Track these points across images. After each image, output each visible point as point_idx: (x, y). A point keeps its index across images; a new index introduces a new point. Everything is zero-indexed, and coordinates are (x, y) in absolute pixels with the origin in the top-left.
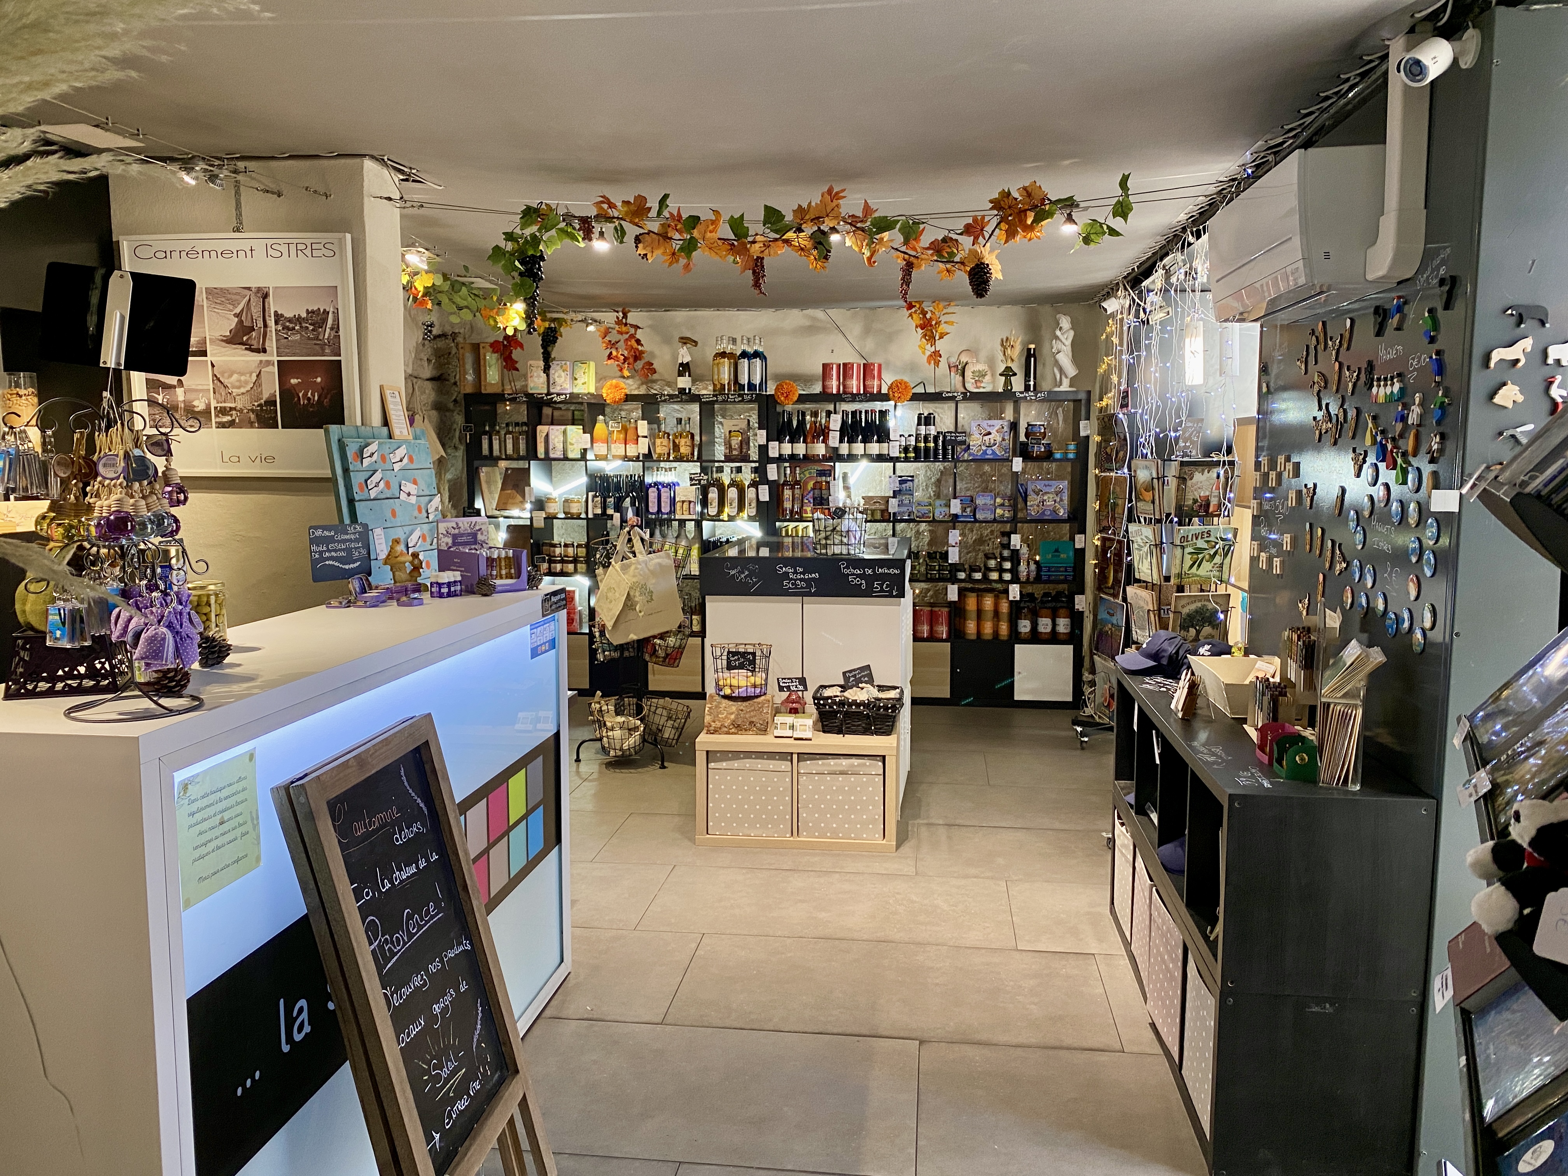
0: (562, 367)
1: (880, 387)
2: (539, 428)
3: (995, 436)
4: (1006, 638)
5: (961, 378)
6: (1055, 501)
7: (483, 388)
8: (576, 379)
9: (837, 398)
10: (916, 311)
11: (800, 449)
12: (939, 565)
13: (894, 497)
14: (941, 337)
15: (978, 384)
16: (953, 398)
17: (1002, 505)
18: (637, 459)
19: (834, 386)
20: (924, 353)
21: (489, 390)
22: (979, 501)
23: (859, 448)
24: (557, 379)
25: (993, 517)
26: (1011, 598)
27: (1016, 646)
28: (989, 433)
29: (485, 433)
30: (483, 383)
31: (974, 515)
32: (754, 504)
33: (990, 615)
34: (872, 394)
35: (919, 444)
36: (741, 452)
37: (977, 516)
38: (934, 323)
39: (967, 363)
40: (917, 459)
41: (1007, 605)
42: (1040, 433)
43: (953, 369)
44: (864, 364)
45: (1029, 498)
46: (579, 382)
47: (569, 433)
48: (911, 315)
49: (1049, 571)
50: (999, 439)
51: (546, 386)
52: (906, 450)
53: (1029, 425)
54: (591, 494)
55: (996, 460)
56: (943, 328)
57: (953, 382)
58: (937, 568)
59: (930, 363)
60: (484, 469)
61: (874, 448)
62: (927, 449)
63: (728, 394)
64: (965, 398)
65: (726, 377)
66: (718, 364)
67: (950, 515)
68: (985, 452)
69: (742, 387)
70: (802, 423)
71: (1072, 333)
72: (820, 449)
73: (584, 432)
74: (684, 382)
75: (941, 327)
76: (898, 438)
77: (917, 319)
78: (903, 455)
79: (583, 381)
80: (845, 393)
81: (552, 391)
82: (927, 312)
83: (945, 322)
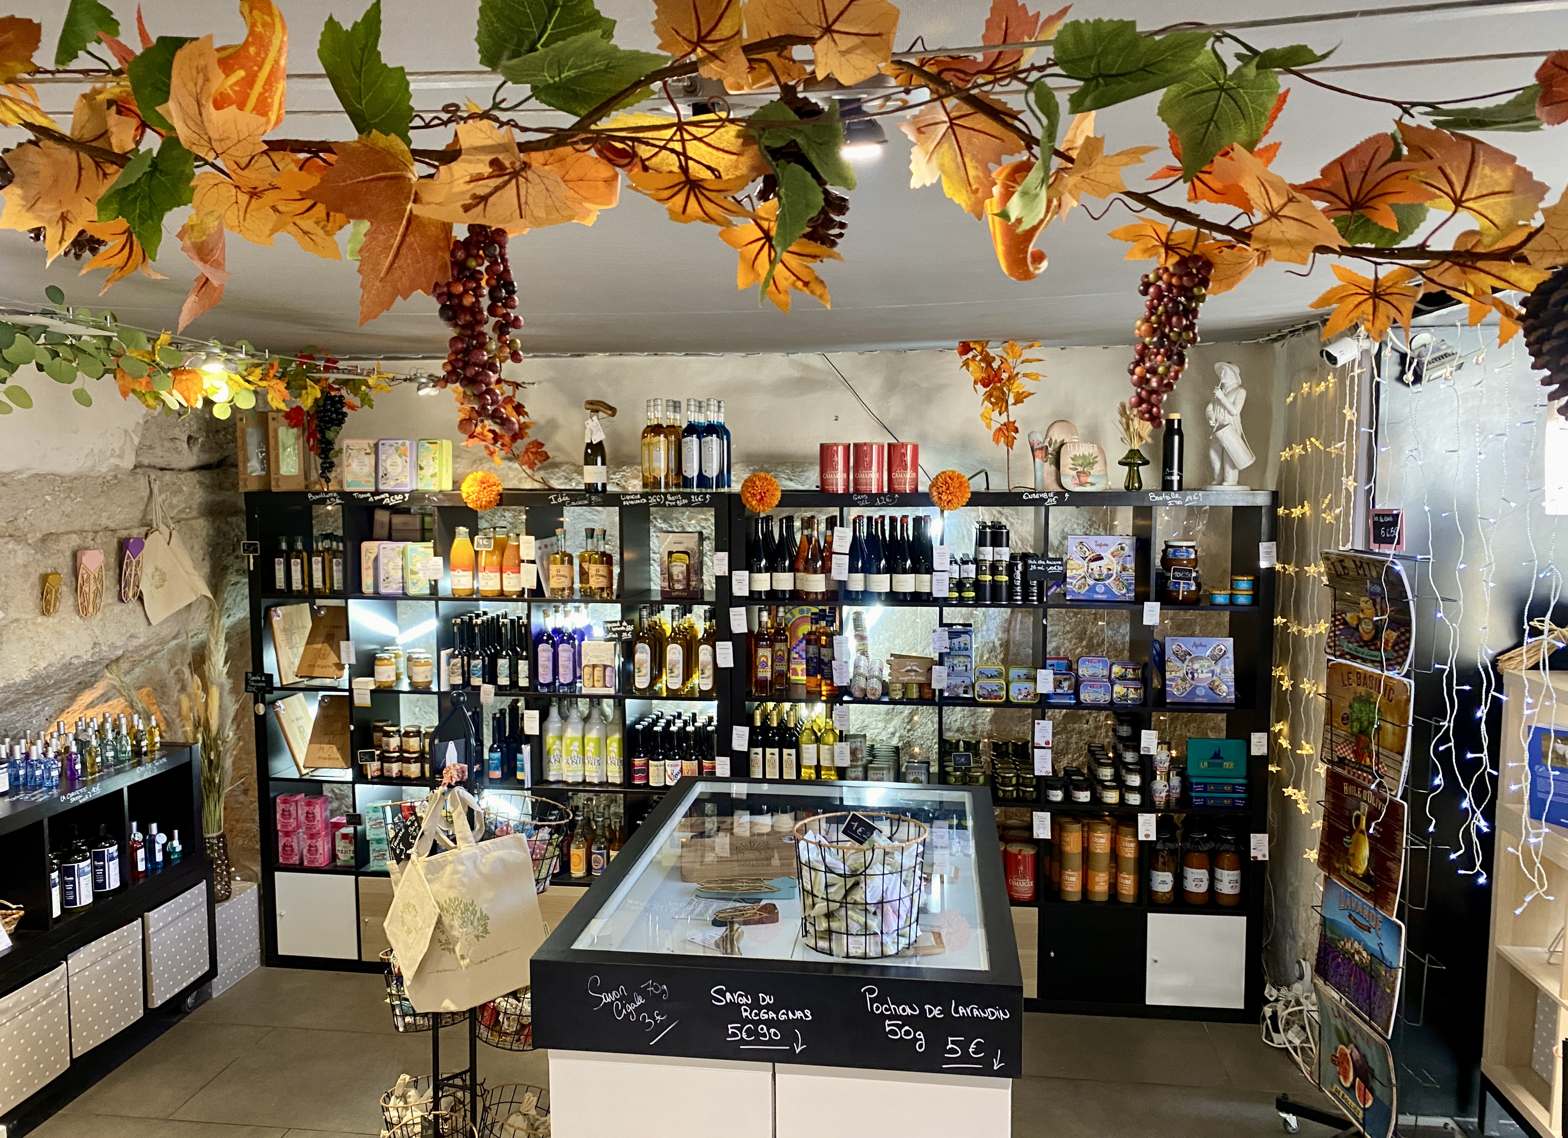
0: (397, 449)
1: (915, 482)
2: (365, 545)
3: (1111, 563)
4: (1130, 900)
5: (1053, 468)
6: (1213, 672)
7: (273, 483)
8: (421, 468)
9: (846, 500)
10: (974, 357)
11: (784, 581)
12: (1018, 776)
13: (941, 663)
14: (1018, 400)
15: (1083, 479)
16: (1038, 503)
17: (1123, 678)
18: (520, 596)
19: (839, 481)
20: (989, 426)
21: (284, 487)
22: (1084, 670)
23: (881, 583)
24: (390, 469)
25: (1108, 698)
26: (1141, 837)
27: (1149, 915)
28: (1099, 558)
29: (280, 553)
30: (273, 476)
31: (1077, 694)
32: (709, 672)
33: (1104, 862)
34: (903, 495)
35: (982, 578)
36: (688, 585)
37: (1082, 697)
38: (1005, 376)
39: (1062, 445)
40: (978, 602)
41: (1132, 845)
42: (1189, 560)
43: (1037, 453)
44: (890, 445)
45: (1169, 666)
46: (427, 472)
47: (409, 554)
48: (966, 364)
49: (1205, 791)
50: (1116, 568)
51: (373, 480)
52: (959, 585)
53: (1168, 546)
54: (444, 653)
55: (1112, 604)
56: (1022, 384)
57: (1039, 474)
58: (1014, 781)
59: (997, 442)
60: (280, 610)
61: (907, 583)
62: (995, 585)
63: (665, 494)
64: (1061, 502)
65: (663, 465)
66: (649, 444)
67: (1036, 695)
68: (1092, 589)
69: (687, 482)
70: (788, 538)
71: (1243, 394)
72: (817, 583)
73: (436, 555)
74: (594, 474)
75: (1017, 383)
76: (947, 566)
77: (976, 370)
78: (956, 595)
79: (431, 472)
80: (857, 491)
81: (382, 488)
82: (994, 359)
83: (1025, 375)
